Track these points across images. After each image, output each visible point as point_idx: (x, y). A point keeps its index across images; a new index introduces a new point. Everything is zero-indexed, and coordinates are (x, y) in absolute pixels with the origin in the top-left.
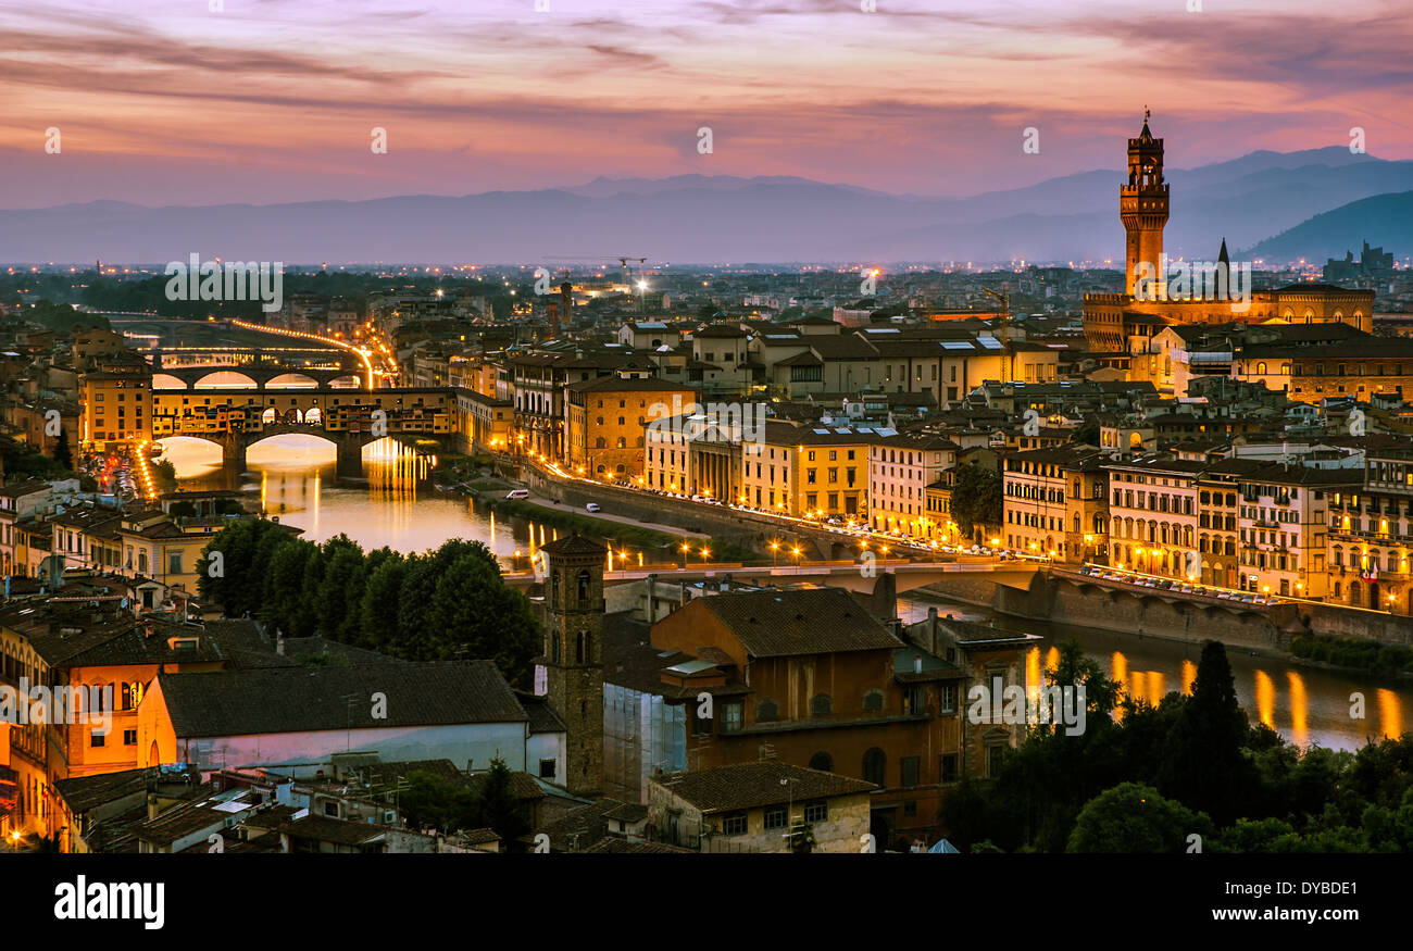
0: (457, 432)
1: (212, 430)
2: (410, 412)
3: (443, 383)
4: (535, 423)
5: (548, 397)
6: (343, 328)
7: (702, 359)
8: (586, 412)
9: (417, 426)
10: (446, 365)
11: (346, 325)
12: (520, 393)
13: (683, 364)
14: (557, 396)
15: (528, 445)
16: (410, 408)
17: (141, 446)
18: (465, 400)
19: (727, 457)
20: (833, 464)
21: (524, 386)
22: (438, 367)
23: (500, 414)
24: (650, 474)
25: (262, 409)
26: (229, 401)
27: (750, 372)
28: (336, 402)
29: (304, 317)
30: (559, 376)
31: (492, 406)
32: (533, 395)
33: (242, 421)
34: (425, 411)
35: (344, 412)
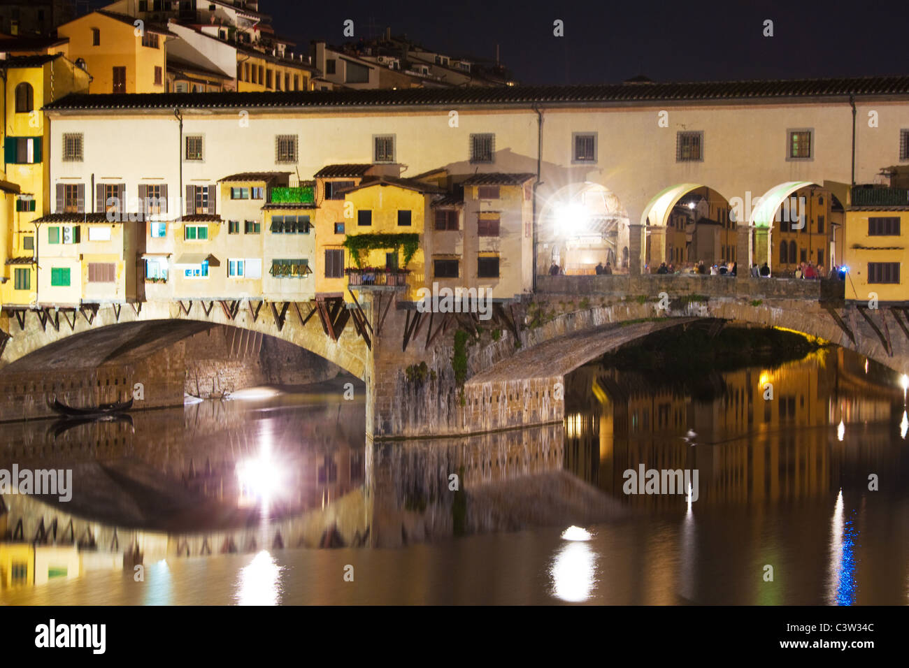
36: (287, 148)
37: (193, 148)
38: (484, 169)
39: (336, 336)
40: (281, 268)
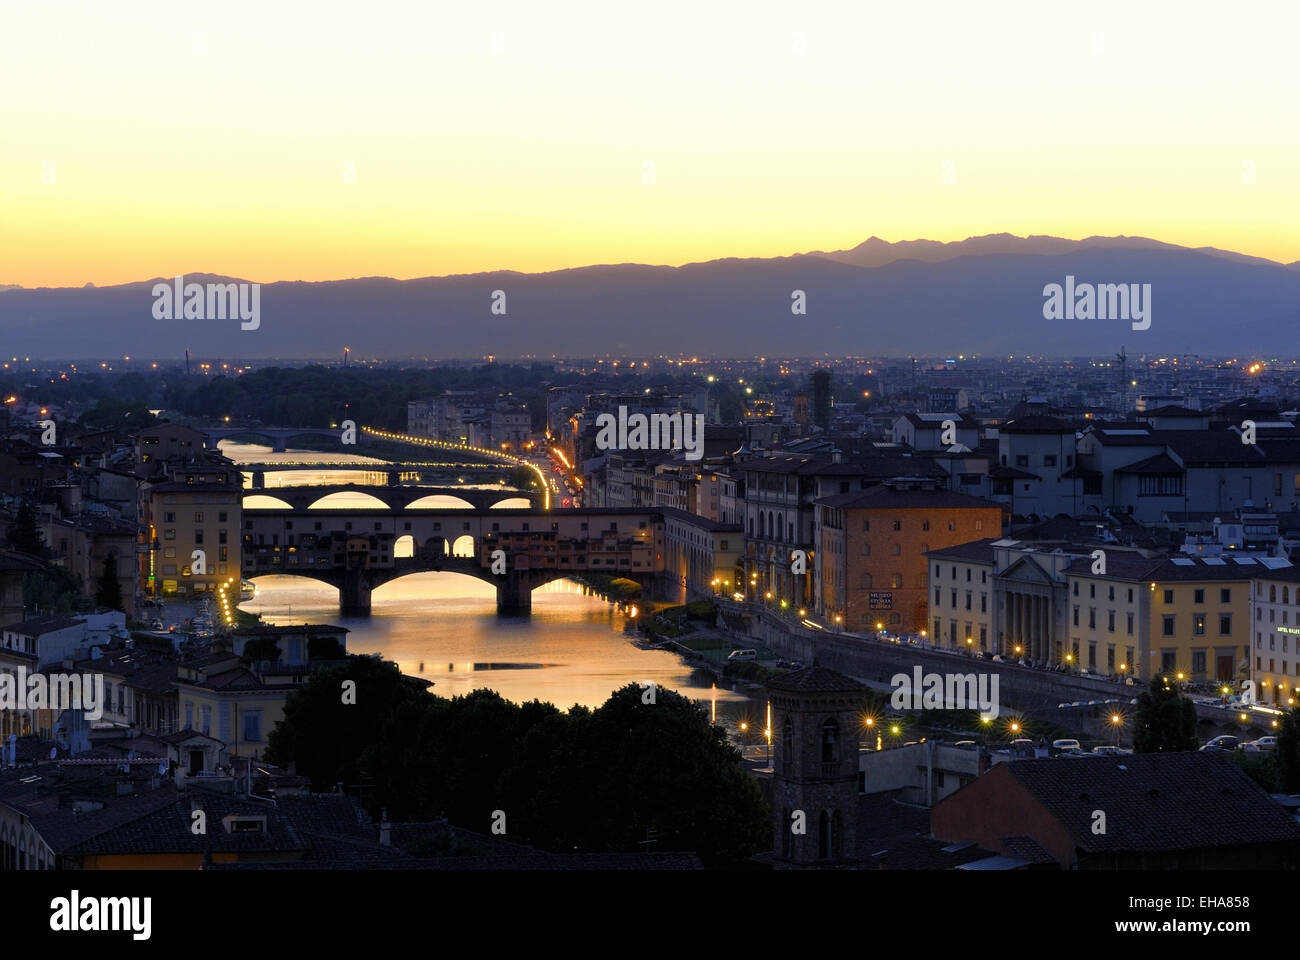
0: (665, 571)
1: (324, 566)
2: (600, 541)
3: (646, 503)
4: (774, 554)
5: (792, 516)
6: (513, 435)
7: (1011, 463)
8: (846, 537)
9: (610, 562)
10: (649, 478)
11: (517, 433)
12: (752, 512)
13: (985, 471)
14: (805, 515)
15: (764, 584)
16: (599, 536)
17: (226, 585)
18: (676, 524)
19: (1046, 599)
20: (1199, 608)
21: (758, 503)
22: (639, 480)
23: (724, 544)
24: (937, 624)
25: (393, 538)
26: (349, 526)
27: (1080, 483)
28: (496, 526)
29: (459, 421)
30: (806, 488)
31: (714, 531)
32: (771, 514)
34: (620, 541)
35: (507, 542)
37: (289, 526)
38: (379, 532)
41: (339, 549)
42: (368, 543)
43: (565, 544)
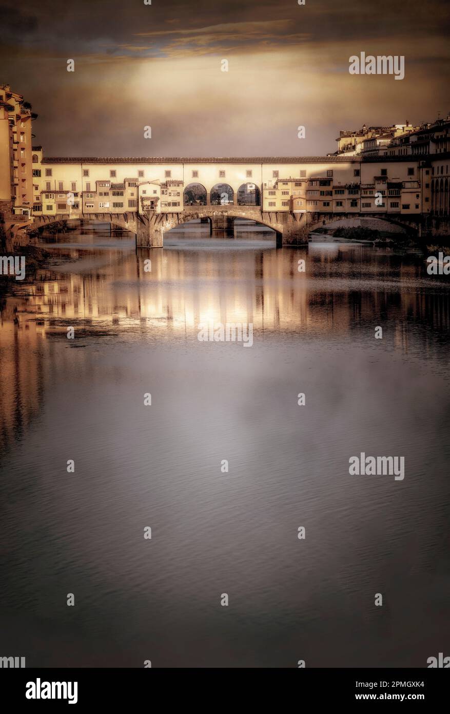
1: (118, 210)
2: (371, 187)
16: (371, 181)
26: (141, 173)
28: (276, 173)
33: (157, 199)
34: (390, 186)
35: (285, 187)
36: (113, 174)
37: (86, 173)
38: (169, 179)
39: (127, 222)
40: (116, 205)
41: (132, 194)
42: (158, 189)
43: (340, 190)
